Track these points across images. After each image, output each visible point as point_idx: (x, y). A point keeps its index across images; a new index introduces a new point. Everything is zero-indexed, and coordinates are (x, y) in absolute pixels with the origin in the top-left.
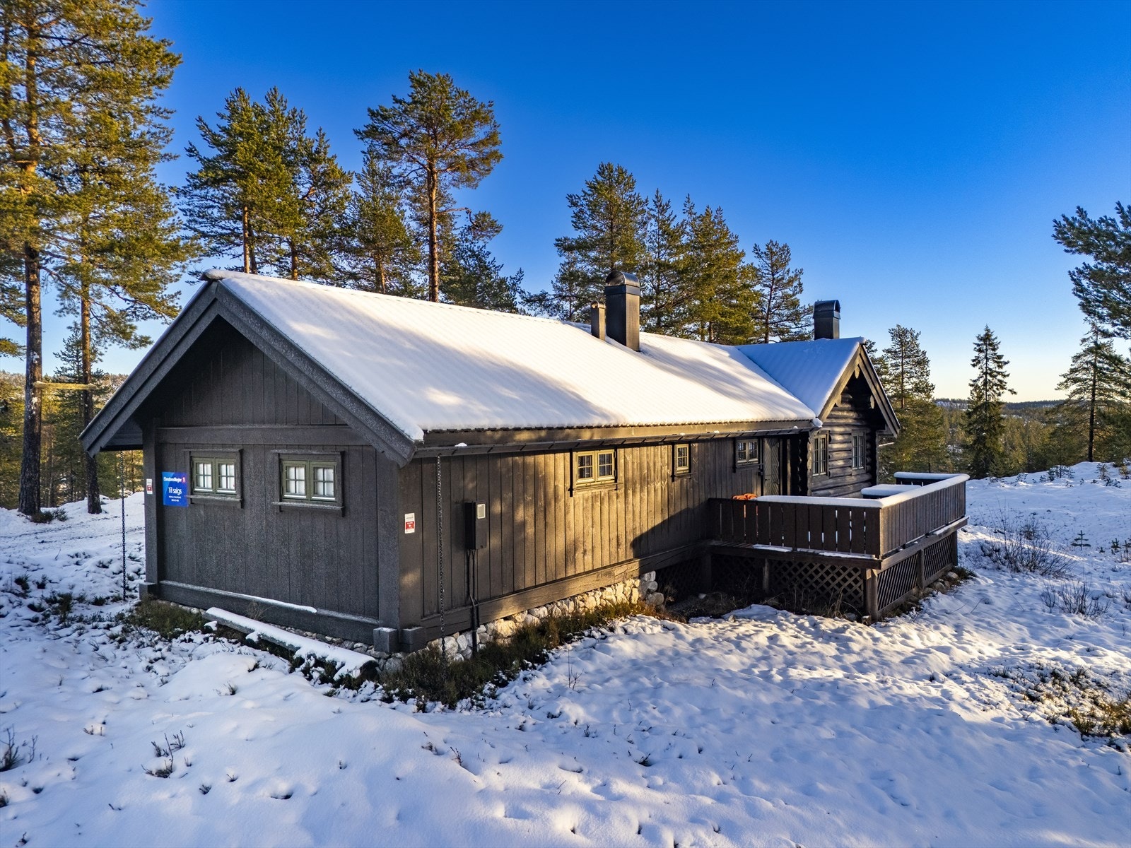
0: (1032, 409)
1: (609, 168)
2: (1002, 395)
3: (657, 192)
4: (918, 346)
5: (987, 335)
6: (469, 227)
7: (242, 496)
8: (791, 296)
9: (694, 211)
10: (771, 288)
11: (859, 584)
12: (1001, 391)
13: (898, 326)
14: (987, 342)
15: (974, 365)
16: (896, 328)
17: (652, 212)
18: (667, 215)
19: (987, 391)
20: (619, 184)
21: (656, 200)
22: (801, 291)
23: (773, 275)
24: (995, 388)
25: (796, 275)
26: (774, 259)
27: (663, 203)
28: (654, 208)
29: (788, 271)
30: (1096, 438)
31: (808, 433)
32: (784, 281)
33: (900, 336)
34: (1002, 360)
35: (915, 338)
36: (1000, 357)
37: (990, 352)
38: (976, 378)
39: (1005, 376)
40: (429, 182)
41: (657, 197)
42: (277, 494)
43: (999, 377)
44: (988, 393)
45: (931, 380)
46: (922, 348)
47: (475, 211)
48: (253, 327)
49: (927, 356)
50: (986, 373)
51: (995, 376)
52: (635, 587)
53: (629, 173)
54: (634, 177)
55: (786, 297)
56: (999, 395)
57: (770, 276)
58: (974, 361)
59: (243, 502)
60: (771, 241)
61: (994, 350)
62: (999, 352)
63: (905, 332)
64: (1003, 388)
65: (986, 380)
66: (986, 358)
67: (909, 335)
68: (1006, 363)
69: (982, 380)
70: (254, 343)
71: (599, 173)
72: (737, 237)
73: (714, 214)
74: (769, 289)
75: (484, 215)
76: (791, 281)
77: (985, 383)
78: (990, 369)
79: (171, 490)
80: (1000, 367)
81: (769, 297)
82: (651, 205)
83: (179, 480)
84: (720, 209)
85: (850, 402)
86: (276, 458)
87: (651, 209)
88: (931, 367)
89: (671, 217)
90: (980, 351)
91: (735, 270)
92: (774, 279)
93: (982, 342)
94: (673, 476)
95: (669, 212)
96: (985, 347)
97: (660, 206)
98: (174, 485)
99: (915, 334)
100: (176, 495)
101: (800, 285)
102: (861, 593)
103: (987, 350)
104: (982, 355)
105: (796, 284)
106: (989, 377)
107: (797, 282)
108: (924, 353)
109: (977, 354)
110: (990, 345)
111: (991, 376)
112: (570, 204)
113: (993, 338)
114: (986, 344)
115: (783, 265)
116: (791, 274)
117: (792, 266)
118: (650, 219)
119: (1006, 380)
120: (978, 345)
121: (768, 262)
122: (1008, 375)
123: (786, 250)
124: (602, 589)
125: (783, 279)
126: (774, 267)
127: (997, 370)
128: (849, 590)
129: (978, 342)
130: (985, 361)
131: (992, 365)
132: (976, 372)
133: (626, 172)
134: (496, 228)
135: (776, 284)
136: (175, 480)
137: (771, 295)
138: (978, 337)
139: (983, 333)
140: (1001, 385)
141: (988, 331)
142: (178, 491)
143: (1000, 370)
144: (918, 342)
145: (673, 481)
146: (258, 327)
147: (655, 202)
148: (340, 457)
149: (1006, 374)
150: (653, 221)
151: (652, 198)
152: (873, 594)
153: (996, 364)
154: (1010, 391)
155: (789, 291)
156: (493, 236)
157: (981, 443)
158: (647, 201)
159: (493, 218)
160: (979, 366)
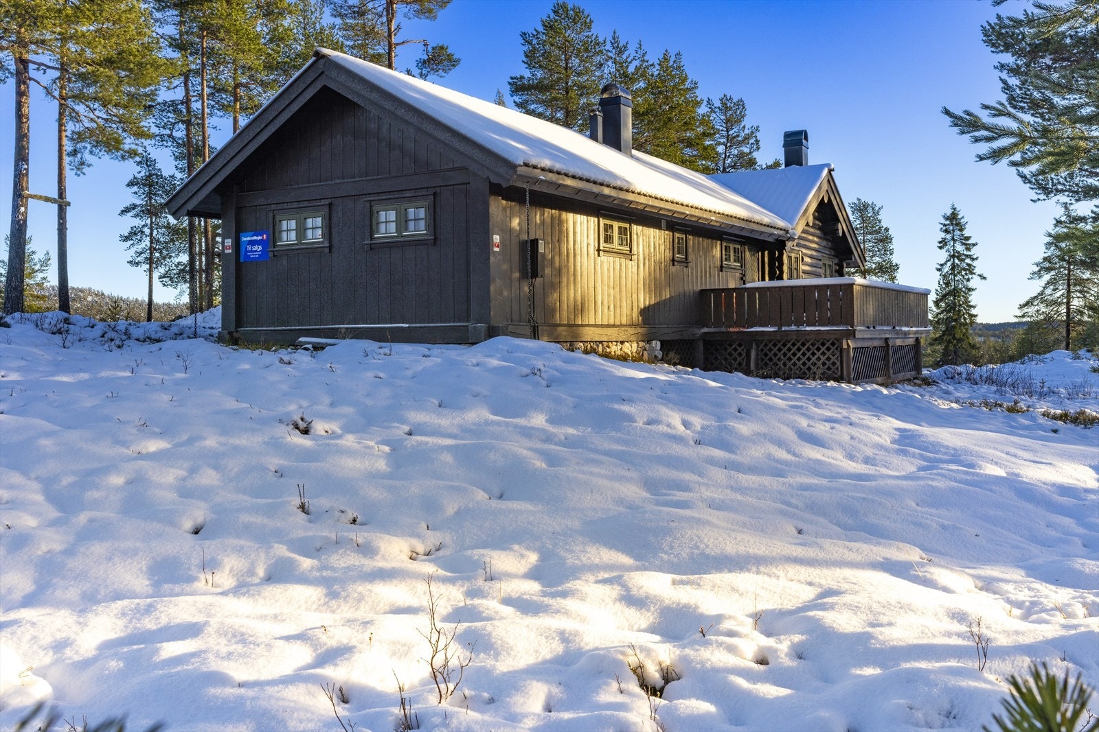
0: (1012, 330)
1: (564, 6)
2: (972, 281)
3: (614, 32)
4: (880, 221)
5: (953, 214)
6: (424, 61)
7: (330, 242)
8: (747, 154)
9: (646, 58)
10: (726, 146)
11: (836, 356)
12: (970, 276)
13: (859, 199)
14: (953, 221)
15: (940, 248)
16: (856, 201)
17: (610, 54)
18: (624, 57)
19: (955, 276)
20: (575, 23)
21: (613, 41)
22: (758, 148)
23: (727, 131)
24: (963, 273)
25: (752, 133)
26: (728, 115)
27: (621, 45)
28: (611, 49)
29: (744, 127)
30: (1073, 334)
31: (784, 241)
32: (740, 139)
33: (860, 211)
34: (969, 242)
35: (876, 213)
36: (968, 238)
37: (957, 233)
38: (943, 262)
39: (973, 259)
40: (388, 11)
41: (614, 39)
42: (368, 234)
43: (968, 261)
44: (956, 278)
45: (895, 259)
46: (884, 224)
47: (432, 44)
48: (362, 92)
49: (890, 232)
50: (953, 256)
51: (964, 260)
52: (645, 350)
53: (586, 13)
54: (592, 17)
55: (741, 155)
56: (968, 280)
57: (725, 133)
58: (940, 242)
59: (330, 247)
60: (725, 96)
61: (961, 230)
62: (966, 233)
63: (866, 206)
64: (972, 273)
65: (953, 264)
66: (953, 239)
67: (870, 209)
68: (974, 245)
69: (949, 264)
70: (363, 105)
71: (554, 12)
72: (696, 84)
73: (673, 59)
74: (724, 147)
75: (442, 48)
76: (747, 138)
77: (953, 267)
78: (958, 252)
79: (249, 248)
80: (968, 249)
81: (723, 156)
82: (609, 47)
83: (260, 238)
84: (679, 54)
85: (820, 229)
86: (368, 205)
87: (608, 51)
88: (894, 245)
89: (629, 60)
90: (947, 231)
91: (693, 118)
92: (728, 136)
93: (948, 222)
94: (673, 260)
95: (626, 54)
96: (951, 228)
97: (618, 47)
98: (253, 243)
99: (877, 209)
100: (256, 251)
101: (757, 141)
102: (838, 364)
103: (954, 231)
104: (949, 236)
105: (752, 141)
106: (956, 261)
107: (754, 139)
108: (887, 229)
109: (943, 235)
110: (957, 224)
111: (959, 260)
112: (523, 42)
113: (959, 217)
114: (952, 224)
115: (739, 121)
116: (747, 131)
117: (748, 122)
118: (607, 60)
119: (975, 263)
120: (945, 225)
121: (723, 117)
122: (977, 259)
123: (741, 104)
124: (622, 343)
125: (738, 136)
126: (729, 123)
127: (965, 252)
128: (827, 362)
129: (944, 221)
130: (952, 243)
131: (959, 248)
132: (943, 256)
133: (583, 12)
134: (452, 62)
135: (731, 141)
136: (255, 238)
137: (725, 154)
138: (944, 216)
139: (949, 212)
140: (970, 270)
141: (955, 209)
142: (258, 248)
143: (969, 253)
144: (880, 217)
145: (673, 265)
146: (368, 91)
147: (612, 43)
148: (432, 197)
149: (975, 257)
150: (610, 63)
151: (609, 38)
152: (848, 366)
153: (964, 247)
154: (980, 276)
155: (746, 150)
156: (450, 69)
157: (950, 335)
158: (605, 42)
159: (449, 51)
160: (946, 248)
